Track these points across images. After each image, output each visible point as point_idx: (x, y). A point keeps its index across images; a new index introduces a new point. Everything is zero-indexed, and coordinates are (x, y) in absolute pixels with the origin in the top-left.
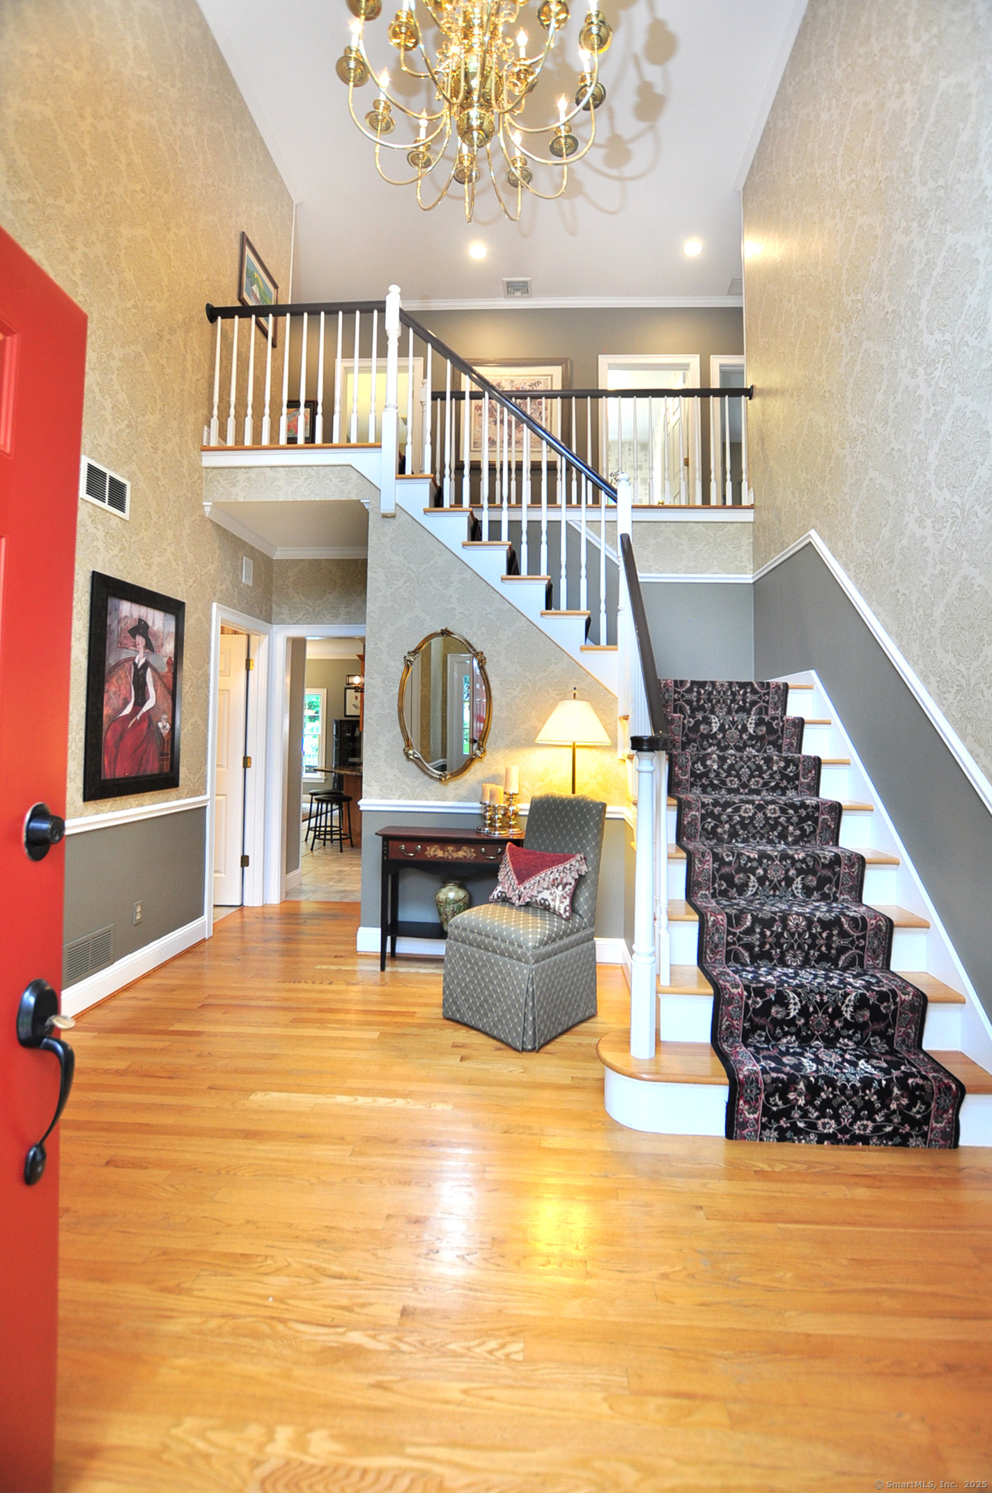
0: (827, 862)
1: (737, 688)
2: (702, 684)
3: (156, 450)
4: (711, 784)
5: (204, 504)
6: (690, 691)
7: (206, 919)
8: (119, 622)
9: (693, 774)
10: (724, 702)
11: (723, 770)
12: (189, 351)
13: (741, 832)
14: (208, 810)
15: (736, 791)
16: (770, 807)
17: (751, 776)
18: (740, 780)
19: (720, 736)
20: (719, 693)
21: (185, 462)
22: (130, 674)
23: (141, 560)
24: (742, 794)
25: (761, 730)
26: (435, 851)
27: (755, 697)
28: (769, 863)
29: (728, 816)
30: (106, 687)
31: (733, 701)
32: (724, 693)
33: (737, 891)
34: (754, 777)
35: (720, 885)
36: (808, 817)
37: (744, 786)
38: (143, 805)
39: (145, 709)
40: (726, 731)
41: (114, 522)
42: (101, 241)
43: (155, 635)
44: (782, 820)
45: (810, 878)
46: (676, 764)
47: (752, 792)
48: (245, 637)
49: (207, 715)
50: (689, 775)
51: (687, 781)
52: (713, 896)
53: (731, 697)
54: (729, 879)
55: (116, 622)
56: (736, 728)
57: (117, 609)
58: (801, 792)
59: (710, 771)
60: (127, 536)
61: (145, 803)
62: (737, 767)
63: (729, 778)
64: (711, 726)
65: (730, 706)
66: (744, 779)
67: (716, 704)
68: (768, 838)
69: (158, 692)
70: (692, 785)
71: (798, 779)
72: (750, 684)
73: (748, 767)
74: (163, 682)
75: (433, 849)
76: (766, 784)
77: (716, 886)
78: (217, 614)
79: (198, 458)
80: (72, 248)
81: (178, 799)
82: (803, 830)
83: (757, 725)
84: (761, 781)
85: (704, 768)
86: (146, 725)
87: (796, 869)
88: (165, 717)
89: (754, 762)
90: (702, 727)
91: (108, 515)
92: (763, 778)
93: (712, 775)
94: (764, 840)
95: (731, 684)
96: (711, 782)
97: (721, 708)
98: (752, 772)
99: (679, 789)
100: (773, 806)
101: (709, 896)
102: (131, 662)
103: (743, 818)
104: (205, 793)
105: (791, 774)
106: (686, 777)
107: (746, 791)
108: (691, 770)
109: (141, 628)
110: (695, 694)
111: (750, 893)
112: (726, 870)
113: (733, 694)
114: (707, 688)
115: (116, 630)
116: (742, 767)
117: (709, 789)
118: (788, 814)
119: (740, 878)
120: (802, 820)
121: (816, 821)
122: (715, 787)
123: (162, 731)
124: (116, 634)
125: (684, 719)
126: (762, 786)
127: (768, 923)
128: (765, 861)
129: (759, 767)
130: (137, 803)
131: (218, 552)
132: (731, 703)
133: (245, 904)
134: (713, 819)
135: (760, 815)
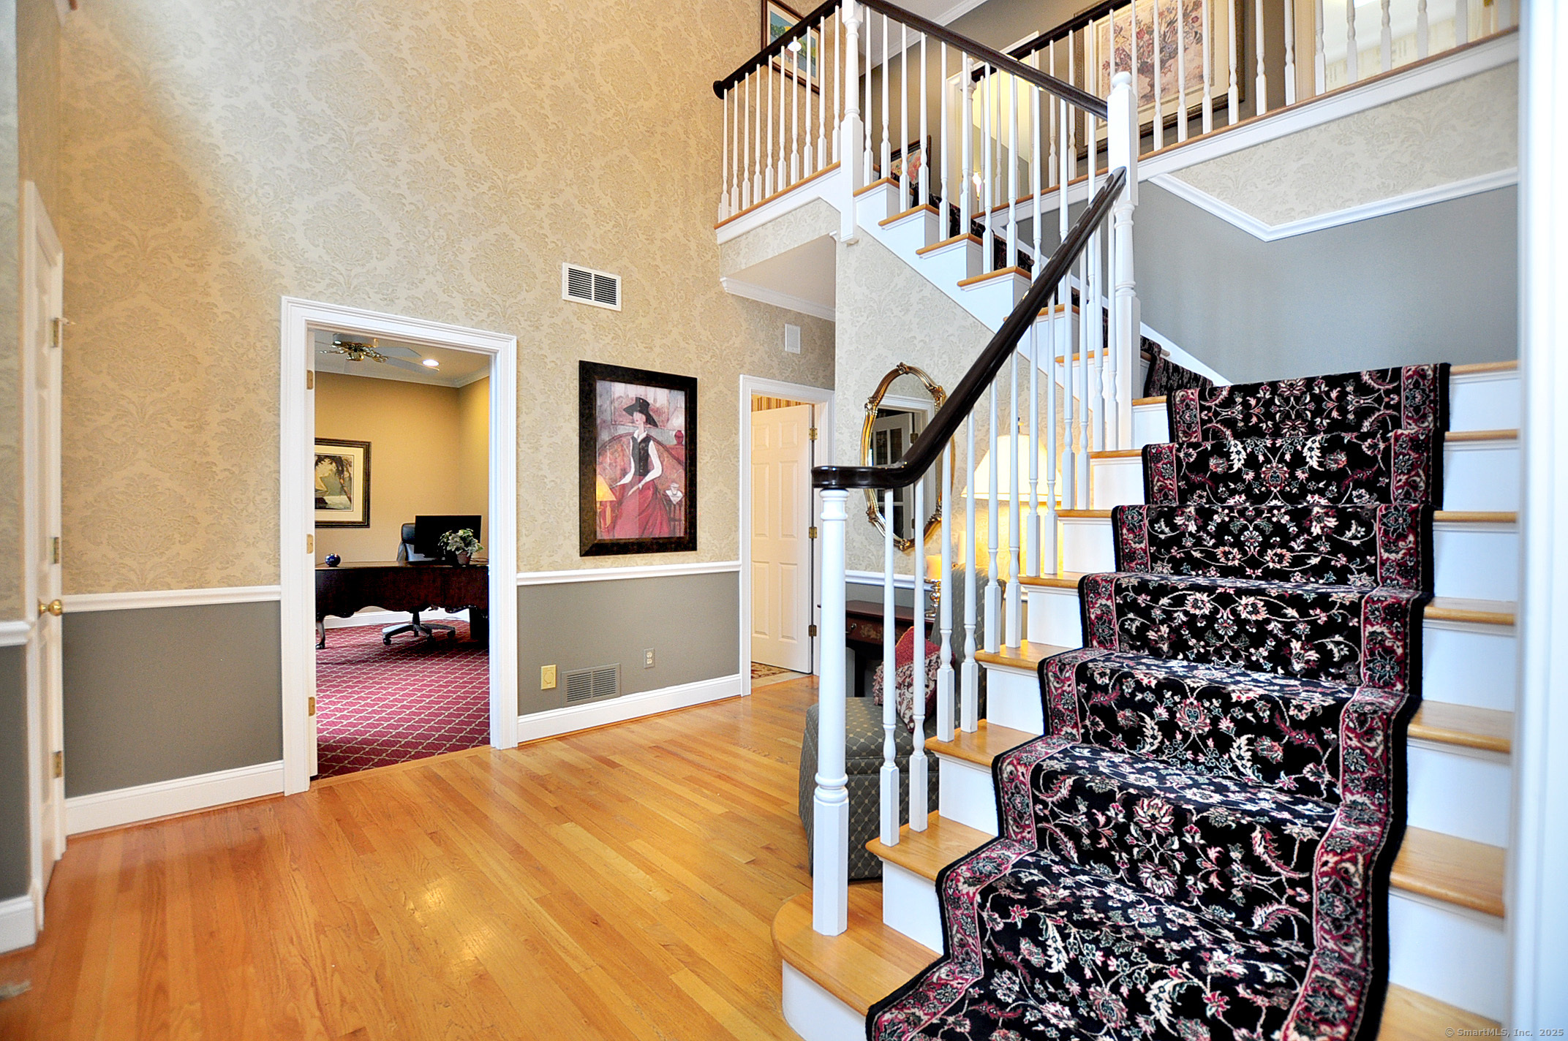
0: (1303, 718)
1: (1324, 388)
2: (1251, 390)
3: (651, 240)
4: (1189, 558)
5: (721, 280)
6: (1228, 403)
7: (741, 678)
8: (611, 403)
9: (1153, 540)
10: (1299, 415)
11: (1208, 533)
12: (691, 136)
13: (1192, 642)
14: (740, 574)
15: (1238, 572)
16: (1244, 600)
17: (1265, 546)
18: (1244, 553)
19: (1250, 476)
20: (1287, 400)
21: (693, 245)
22: (628, 447)
23: (639, 344)
24: (1250, 577)
25: (1336, 461)
26: (869, 631)
27: (1367, 401)
28: (1177, 699)
29: (1164, 611)
30: (599, 459)
31: (1318, 412)
32: (1297, 399)
33: (1124, 739)
34: (1272, 547)
35: (1094, 724)
36: (1331, 628)
37: (1254, 563)
38: (652, 564)
39: (649, 478)
40: (1261, 466)
41: (603, 315)
42: (571, 69)
43: (657, 411)
44: (1274, 626)
45: (1267, 742)
46: (1124, 523)
47: (1269, 575)
48: (808, 407)
49: (738, 484)
50: (1146, 542)
51: (1145, 551)
52: (1086, 738)
53: (1312, 406)
54: (1107, 714)
55: (608, 402)
56: (1281, 460)
57: (609, 391)
58: (1384, 580)
59: (1183, 534)
60: (621, 325)
61: (654, 563)
62: (1235, 528)
63: (1221, 549)
64: (1229, 460)
65: (1312, 422)
66: (1253, 550)
67: (1282, 421)
68: (1248, 658)
69: (665, 463)
70: (1155, 559)
71: (1374, 553)
72: (1356, 377)
73: (1256, 528)
74: (671, 454)
75: (867, 629)
76: (1298, 561)
77: (1087, 723)
78: (748, 387)
79: (711, 237)
80: (540, 86)
81: (698, 562)
82: (1326, 654)
83: (1325, 451)
84: (1288, 555)
85: (1172, 530)
86: (651, 492)
87: (1233, 719)
88: (676, 485)
89: (1269, 519)
90: (1212, 462)
91: (595, 309)
92: (1291, 550)
93: (1188, 542)
94: (1242, 663)
95: (1310, 382)
96: (1188, 554)
97: (1294, 428)
98: (1266, 538)
99: (1133, 564)
100: (1252, 599)
101: (1079, 737)
102: (630, 437)
103: (1193, 618)
104: (738, 559)
105: (1355, 543)
106: (1143, 546)
107: (1259, 572)
108: (1149, 533)
109: (643, 406)
110: (1240, 407)
111: (1147, 747)
112: (1099, 698)
113: (1317, 399)
114: (1261, 394)
115: (609, 408)
116: (1245, 528)
117: (1185, 567)
118: (1285, 616)
119: (1126, 718)
120: (1318, 632)
121: (1353, 635)
122: (1197, 565)
123: (672, 499)
124: (609, 412)
125: (1179, 450)
126: (1292, 565)
127: (1102, 800)
128: (1168, 694)
129: (1280, 529)
130: (644, 562)
131: (745, 325)
132: (1314, 416)
133: (814, 673)
134: (1137, 614)
135: (1225, 614)
